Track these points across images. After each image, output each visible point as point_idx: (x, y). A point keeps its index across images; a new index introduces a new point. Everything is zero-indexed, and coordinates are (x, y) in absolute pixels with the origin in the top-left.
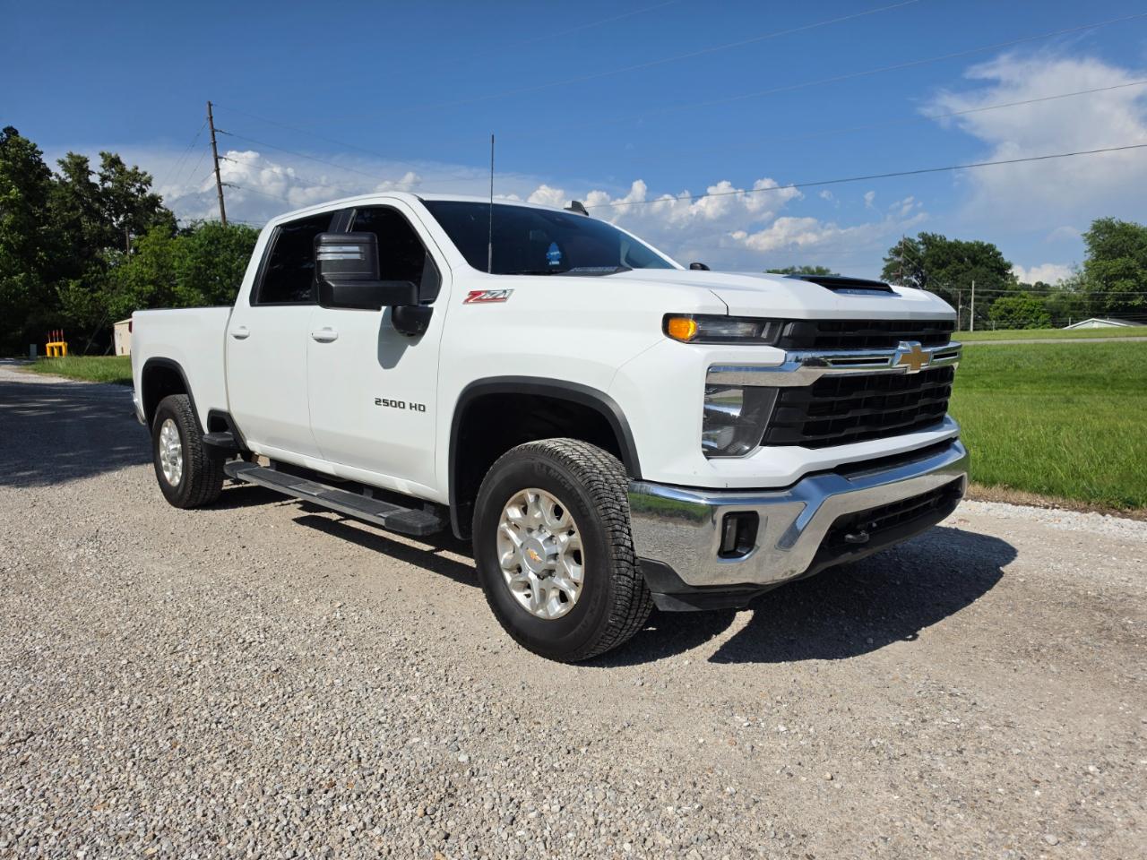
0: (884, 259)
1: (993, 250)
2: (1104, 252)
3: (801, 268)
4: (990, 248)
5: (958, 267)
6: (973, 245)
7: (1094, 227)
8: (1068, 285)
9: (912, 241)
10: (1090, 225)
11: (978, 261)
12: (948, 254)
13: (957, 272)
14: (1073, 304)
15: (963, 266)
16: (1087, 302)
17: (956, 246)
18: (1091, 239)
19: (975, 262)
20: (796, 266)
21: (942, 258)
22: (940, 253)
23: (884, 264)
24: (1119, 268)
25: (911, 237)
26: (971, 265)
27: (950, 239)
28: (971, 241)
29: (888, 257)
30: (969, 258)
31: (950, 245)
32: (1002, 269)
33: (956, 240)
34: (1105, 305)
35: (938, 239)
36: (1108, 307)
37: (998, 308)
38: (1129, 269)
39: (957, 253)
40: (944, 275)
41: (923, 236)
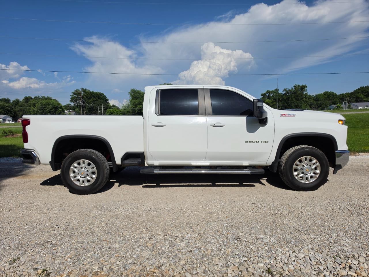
0: (70, 95)
1: (104, 95)
2: (134, 98)
3: (41, 96)
4: (102, 94)
5: (94, 99)
6: (97, 93)
7: (131, 91)
8: (126, 106)
9: (79, 90)
10: (130, 90)
11: (100, 98)
12: (90, 95)
13: (94, 101)
14: (128, 111)
15: (95, 99)
16: (131, 111)
17: (92, 93)
18: (131, 94)
19: (99, 98)
20: (40, 96)
21: (89, 96)
22: (88, 95)
23: (71, 97)
24: (138, 102)
25: (79, 89)
26: (98, 99)
27: (91, 91)
28: (97, 92)
29: (72, 95)
30: (97, 97)
31: (91, 92)
32: (106, 101)
33: (92, 91)
34: (135, 112)
35: (87, 90)
36: (136, 112)
37: (108, 112)
38: (140, 102)
39: (93, 95)
40: (90, 102)
41: (82, 89)
